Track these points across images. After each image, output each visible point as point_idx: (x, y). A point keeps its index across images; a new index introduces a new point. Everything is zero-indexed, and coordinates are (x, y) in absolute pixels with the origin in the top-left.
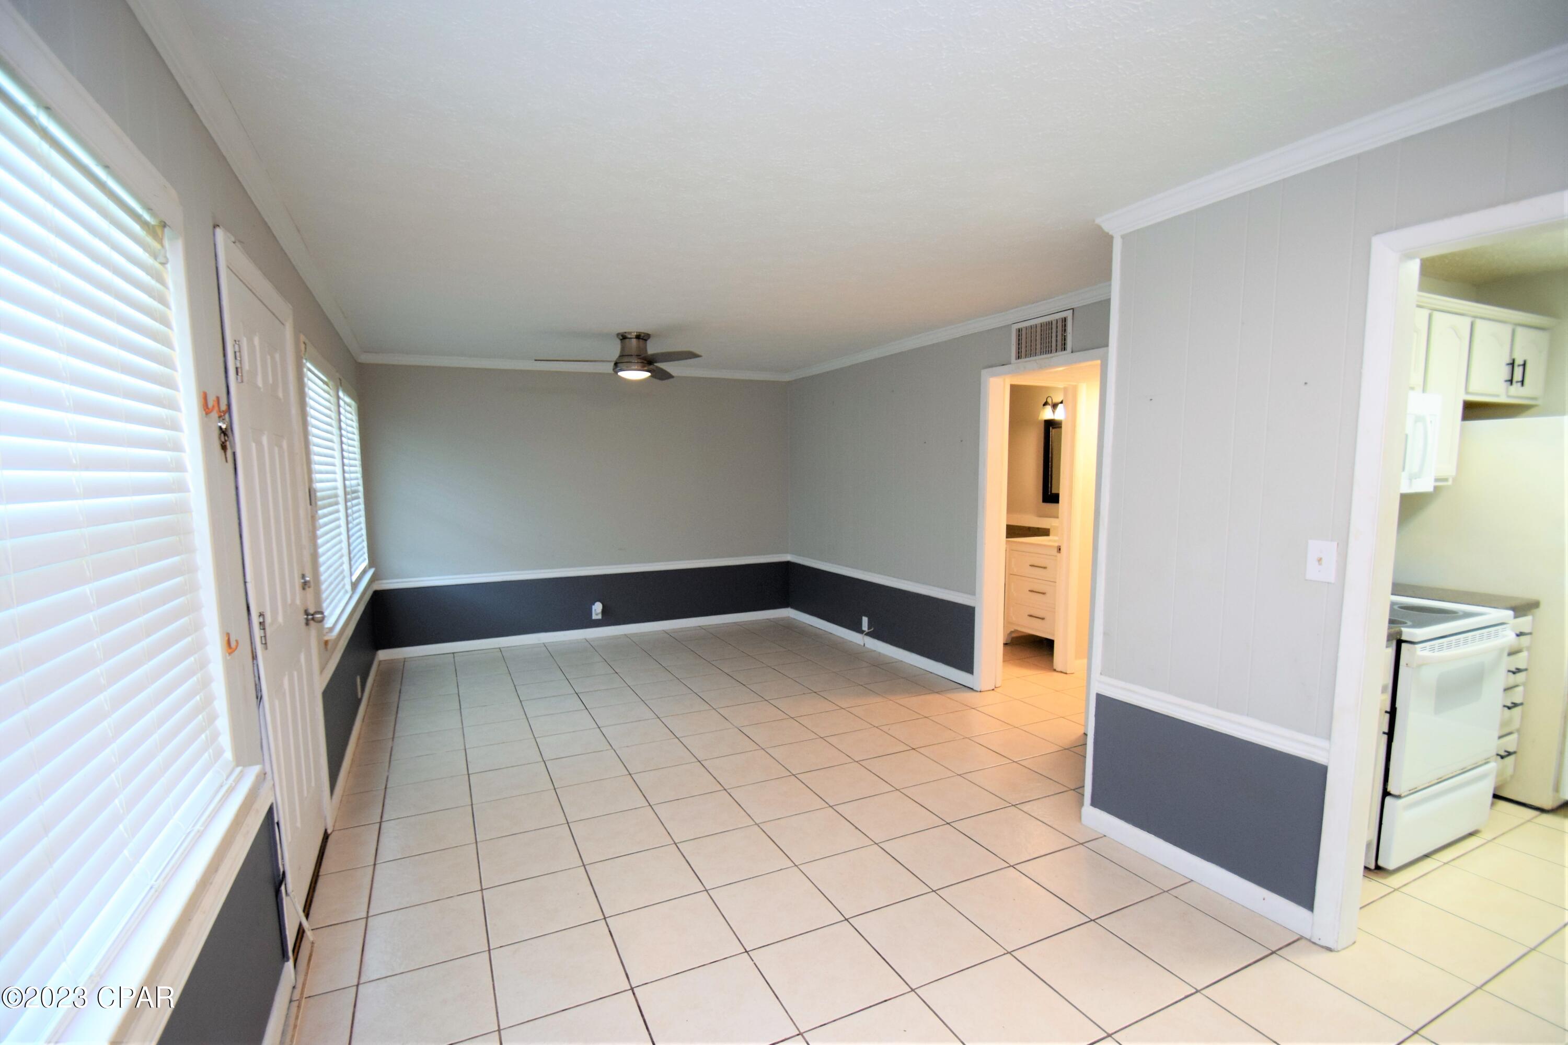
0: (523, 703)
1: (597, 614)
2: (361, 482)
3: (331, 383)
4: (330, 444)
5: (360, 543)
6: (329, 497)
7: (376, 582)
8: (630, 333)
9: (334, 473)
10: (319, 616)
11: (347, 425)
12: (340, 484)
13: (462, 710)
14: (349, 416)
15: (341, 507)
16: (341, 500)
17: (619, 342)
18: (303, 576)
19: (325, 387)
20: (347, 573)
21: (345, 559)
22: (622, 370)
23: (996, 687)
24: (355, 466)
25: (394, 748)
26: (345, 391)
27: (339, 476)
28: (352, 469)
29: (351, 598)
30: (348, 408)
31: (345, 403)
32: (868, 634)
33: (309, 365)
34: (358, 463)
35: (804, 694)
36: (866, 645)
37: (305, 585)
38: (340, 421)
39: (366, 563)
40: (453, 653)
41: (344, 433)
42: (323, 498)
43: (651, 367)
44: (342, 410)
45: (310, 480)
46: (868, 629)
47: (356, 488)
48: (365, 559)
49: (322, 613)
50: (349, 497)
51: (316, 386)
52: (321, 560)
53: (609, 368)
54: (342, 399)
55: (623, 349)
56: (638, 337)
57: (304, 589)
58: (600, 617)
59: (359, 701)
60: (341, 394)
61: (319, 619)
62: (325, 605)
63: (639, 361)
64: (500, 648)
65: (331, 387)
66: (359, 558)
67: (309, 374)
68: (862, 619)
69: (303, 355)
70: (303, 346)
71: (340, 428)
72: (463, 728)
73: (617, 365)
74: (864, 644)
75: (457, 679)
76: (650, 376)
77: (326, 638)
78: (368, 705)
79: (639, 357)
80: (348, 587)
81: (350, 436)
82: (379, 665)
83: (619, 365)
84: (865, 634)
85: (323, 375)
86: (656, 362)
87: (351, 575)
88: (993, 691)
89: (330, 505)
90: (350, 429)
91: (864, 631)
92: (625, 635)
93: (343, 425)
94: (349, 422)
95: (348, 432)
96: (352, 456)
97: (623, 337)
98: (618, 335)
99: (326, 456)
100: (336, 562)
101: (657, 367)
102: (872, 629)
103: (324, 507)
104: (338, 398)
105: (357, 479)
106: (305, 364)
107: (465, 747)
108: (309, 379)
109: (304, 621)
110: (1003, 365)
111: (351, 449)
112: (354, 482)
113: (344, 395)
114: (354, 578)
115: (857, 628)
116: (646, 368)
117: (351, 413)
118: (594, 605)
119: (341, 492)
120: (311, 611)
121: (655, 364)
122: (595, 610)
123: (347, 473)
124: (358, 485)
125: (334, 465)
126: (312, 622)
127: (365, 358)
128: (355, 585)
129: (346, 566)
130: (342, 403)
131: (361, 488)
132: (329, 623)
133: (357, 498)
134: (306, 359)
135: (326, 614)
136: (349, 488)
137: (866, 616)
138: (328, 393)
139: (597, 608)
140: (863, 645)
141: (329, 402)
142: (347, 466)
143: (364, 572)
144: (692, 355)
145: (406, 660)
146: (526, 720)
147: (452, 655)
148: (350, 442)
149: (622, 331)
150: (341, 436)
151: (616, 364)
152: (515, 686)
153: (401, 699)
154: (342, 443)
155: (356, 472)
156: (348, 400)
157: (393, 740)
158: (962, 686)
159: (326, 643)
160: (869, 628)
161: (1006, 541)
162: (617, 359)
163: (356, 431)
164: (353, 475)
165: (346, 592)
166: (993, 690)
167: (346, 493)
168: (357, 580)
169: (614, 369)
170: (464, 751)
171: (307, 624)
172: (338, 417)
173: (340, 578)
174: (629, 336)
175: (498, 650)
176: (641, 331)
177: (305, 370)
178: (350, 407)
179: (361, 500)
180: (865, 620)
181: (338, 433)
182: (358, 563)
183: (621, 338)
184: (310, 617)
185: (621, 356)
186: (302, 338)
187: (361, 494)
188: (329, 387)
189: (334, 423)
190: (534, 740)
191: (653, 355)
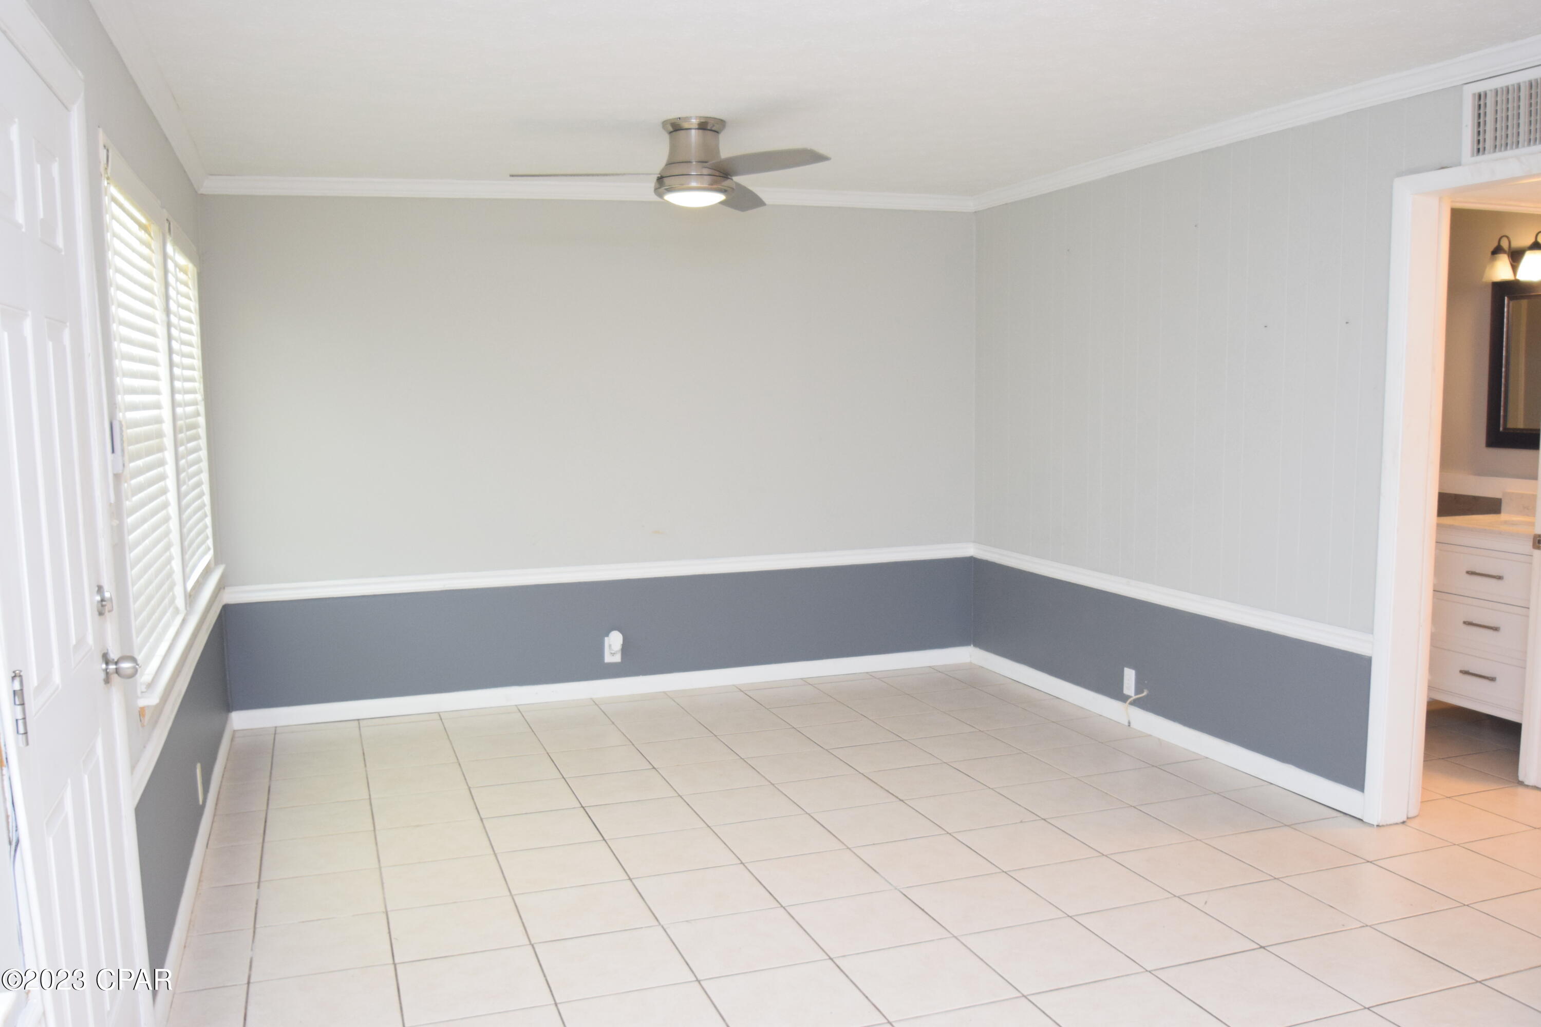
0: (485, 821)
1: (613, 654)
2: (201, 408)
3: (153, 228)
4: (149, 339)
5: (201, 519)
6: (148, 437)
7: (228, 590)
8: (687, 119)
9: (156, 392)
10: (126, 665)
11: (179, 305)
12: (166, 413)
13: (377, 832)
14: (182, 288)
15: (169, 456)
16: (168, 441)
17: (666, 138)
18: (100, 589)
19: (143, 234)
20: (178, 576)
21: (175, 551)
22: (671, 190)
23: (1408, 818)
24: (192, 380)
25: (260, 903)
26: (177, 243)
27: (165, 399)
28: (188, 385)
29: (184, 621)
30: (181, 276)
31: (176, 265)
32: (1137, 703)
33: (113, 190)
34: (197, 374)
35: (1021, 822)
36: (1133, 725)
37: (102, 608)
38: (167, 298)
39: (210, 555)
40: (358, 720)
41: (174, 319)
42: (137, 440)
43: (727, 183)
44: (171, 279)
45: (113, 406)
46: (1137, 693)
47: (193, 420)
48: (209, 549)
49: (133, 659)
50: (181, 436)
51: (126, 231)
52: (132, 555)
53: (645, 190)
54: (171, 259)
55: (674, 148)
56: (703, 126)
57: (101, 614)
58: (617, 658)
59: (200, 810)
60: (170, 249)
61: (130, 672)
62: (137, 641)
63: (705, 171)
64: (438, 713)
65: (152, 235)
66: (199, 547)
67: (114, 208)
68: (1123, 671)
69: (103, 173)
70: (103, 154)
71: (168, 311)
72: (380, 868)
73: (662, 183)
74: (1129, 723)
75: (366, 771)
76: (722, 203)
77: (142, 703)
78: (215, 815)
79: (706, 164)
80: (180, 602)
81: (184, 325)
82: (232, 740)
83: (666, 181)
84: (1131, 704)
85: (139, 211)
86: (736, 174)
87: (185, 580)
88: (1402, 827)
89: (149, 453)
90: (184, 313)
91: (1129, 697)
92: (665, 693)
93: (173, 306)
94: (183, 301)
95: (180, 318)
96: (187, 361)
97: (675, 128)
98: (664, 124)
99: (142, 360)
100: (159, 556)
101: (738, 185)
102: (1145, 693)
103: (138, 456)
104: (165, 256)
105: (195, 403)
106: (106, 189)
107: (386, 907)
108: (113, 217)
109: (102, 675)
110: (1443, 168)
111: (186, 349)
112: (190, 409)
113: (174, 250)
114: (190, 584)
115: (1114, 691)
116: (715, 186)
117: (186, 285)
118: (607, 635)
119: (167, 427)
120: (114, 656)
121: (736, 179)
122: (610, 646)
123: (179, 393)
124: (197, 414)
125: (156, 377)
126: (115, 677)
127: (210, 186)
128: (191, 597)
129: (176, 565)
130: (171, 265)
131: (202, 420)
132: (146, 676)
133: (196, 438)
134: (108, 179)
135: (140, 658)
136: (181, 419)
137: (1130, 667)
138: (148, 246)
139: (614, 642)
140: (1127, 724)
141: (149, 261)
142: (179, 380)
143: (207, 572)
144: (812, 157)
145: (278, 731)
146: (493, 857)
147: (356, 723)
148: (185, 337)
149: (672, 115)
150: (169, 325)
151: (660, 179)
152: (469, 788)
153: (270, 806)
154: (170, 338)
155: (193, 391)
156: (182, 260)
157: (259, 887)
158: (1335, 814)
159: (142, 712)
160: (1138, 691)
161: (1439, 526)
162: (663, 170)
163: (195, 317)
164: (189, 397)
165: (177, 611)
166: (1404, 822)
167: (176, 430)
168: (194, 588)
169: (656, 190)
170: (384, 916)
171: (107, 680)
172: (163, 290)
173: (165, 587)
174: (686, 125)
175: (437, 717)
176: (709, 115)
177: (106, 199)
178: (186, 273)
179: (203, 442)
180: (1129, 676)
181: (164, 317)
182: (196, 557)
183: (671, 129)
184: (112, 667)
185: (670, 164)
186: (101, 137)
187: (202, 431)
188: (150, 235)
189: (158, 301)
190: (510, 899)
191: (730, 160)
